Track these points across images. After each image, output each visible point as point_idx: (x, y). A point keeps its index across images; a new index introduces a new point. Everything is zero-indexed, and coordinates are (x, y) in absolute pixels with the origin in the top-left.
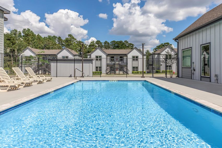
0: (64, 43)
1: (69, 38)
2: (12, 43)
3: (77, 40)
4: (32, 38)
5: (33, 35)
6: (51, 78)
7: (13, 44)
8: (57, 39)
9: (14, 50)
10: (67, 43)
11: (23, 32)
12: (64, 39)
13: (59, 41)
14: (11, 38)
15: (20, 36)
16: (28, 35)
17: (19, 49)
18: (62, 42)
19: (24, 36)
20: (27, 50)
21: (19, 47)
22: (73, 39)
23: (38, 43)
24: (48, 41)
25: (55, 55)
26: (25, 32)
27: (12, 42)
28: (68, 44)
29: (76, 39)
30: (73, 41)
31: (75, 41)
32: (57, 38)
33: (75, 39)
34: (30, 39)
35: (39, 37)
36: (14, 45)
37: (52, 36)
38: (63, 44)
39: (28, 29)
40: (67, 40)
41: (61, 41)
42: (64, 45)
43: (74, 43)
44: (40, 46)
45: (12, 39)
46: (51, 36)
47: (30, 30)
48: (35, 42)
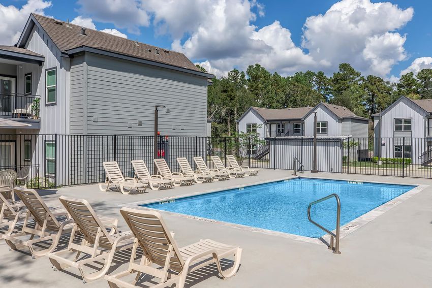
0: (330, 87)
1: (341, 73)
2: (229, 98)
3: (361, 76)
4: (264, 82)
5: (264, 77)
6: (257, 171)
7: (231, 99)
8: (314, 79)
9: (232, 111)
10: (337, 86)
11: (248, 73)
12: (329, 76)
13: (320, 82)
14: (228, 87)
15: (244, 81)
16: (256, 79)
17: (241, 108)
18: (325, 85)
19: (249, 80)
20: (251, 113)
21: (240, 104)
22: (351, 75)
23: (274, 93)
24: (294, 85)
25: (300, 120)
26: (252, 73)
27: (229, 96)
28: (338, 88)
29: (358, 75)
30: (352, 79)
31: (357, 78)
32: (315, 75)
33: (357, 73)
34: (260, 86)
35: (277, 80)
36: (233, 101)
37: (304, 72)
38: (327, 89)
39: (257, 65)
40: (337, 80)
41: (324, 82)
42: (330, 89)
43: (354, 84)
44: (278, 98)
45: (229, 89)
46: (301, 72)
47: (260, 66)
48: (268, 92)
